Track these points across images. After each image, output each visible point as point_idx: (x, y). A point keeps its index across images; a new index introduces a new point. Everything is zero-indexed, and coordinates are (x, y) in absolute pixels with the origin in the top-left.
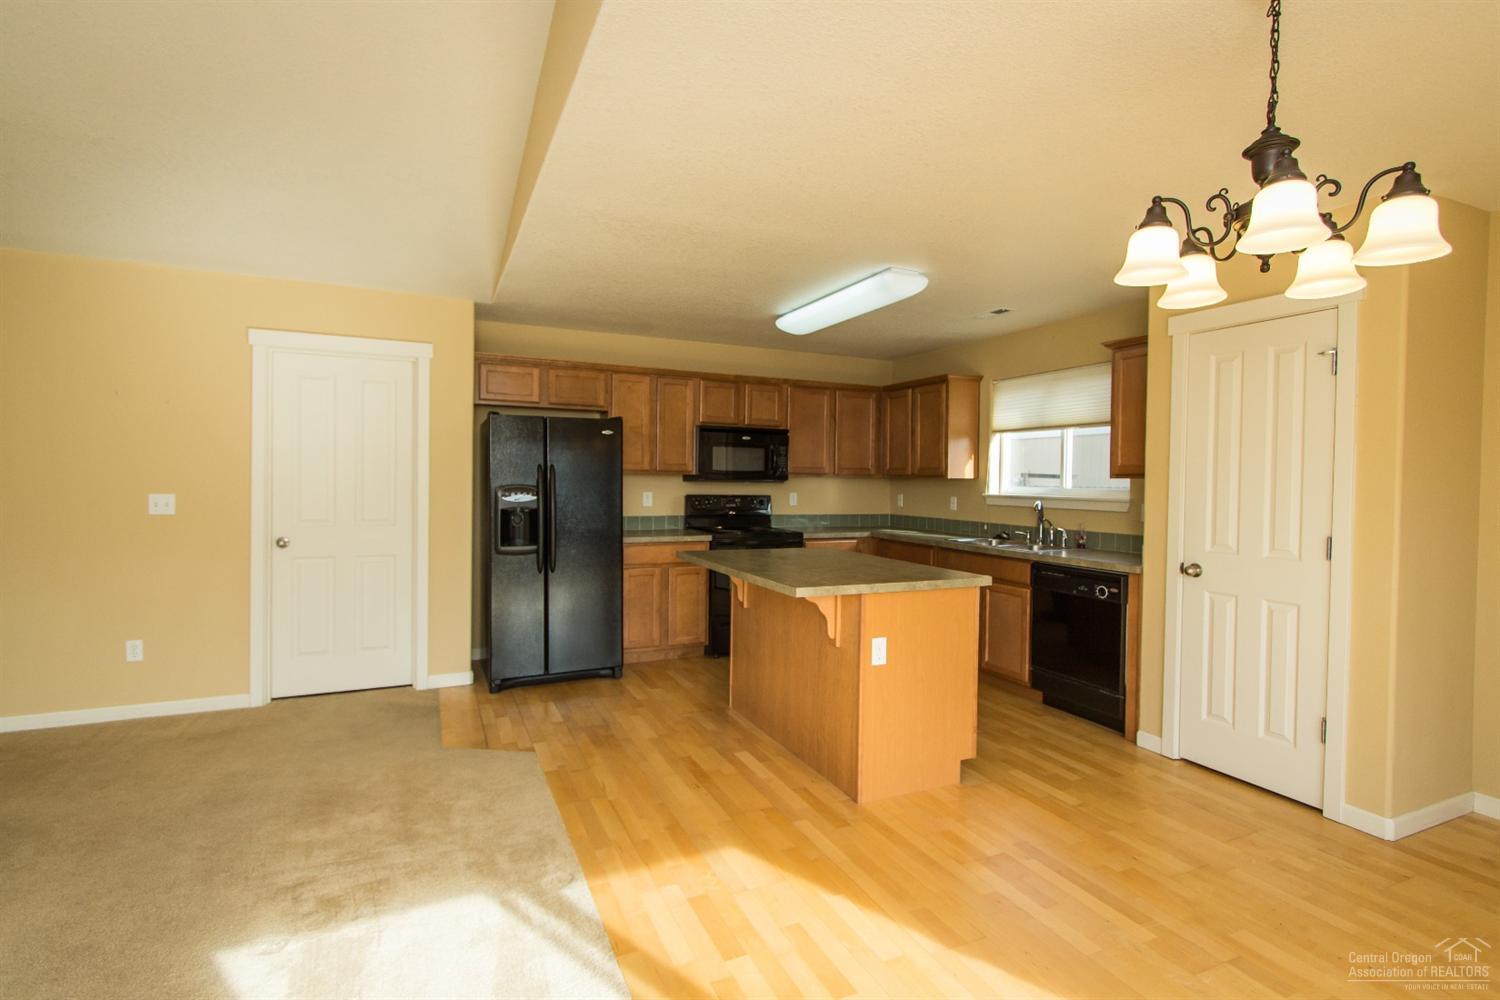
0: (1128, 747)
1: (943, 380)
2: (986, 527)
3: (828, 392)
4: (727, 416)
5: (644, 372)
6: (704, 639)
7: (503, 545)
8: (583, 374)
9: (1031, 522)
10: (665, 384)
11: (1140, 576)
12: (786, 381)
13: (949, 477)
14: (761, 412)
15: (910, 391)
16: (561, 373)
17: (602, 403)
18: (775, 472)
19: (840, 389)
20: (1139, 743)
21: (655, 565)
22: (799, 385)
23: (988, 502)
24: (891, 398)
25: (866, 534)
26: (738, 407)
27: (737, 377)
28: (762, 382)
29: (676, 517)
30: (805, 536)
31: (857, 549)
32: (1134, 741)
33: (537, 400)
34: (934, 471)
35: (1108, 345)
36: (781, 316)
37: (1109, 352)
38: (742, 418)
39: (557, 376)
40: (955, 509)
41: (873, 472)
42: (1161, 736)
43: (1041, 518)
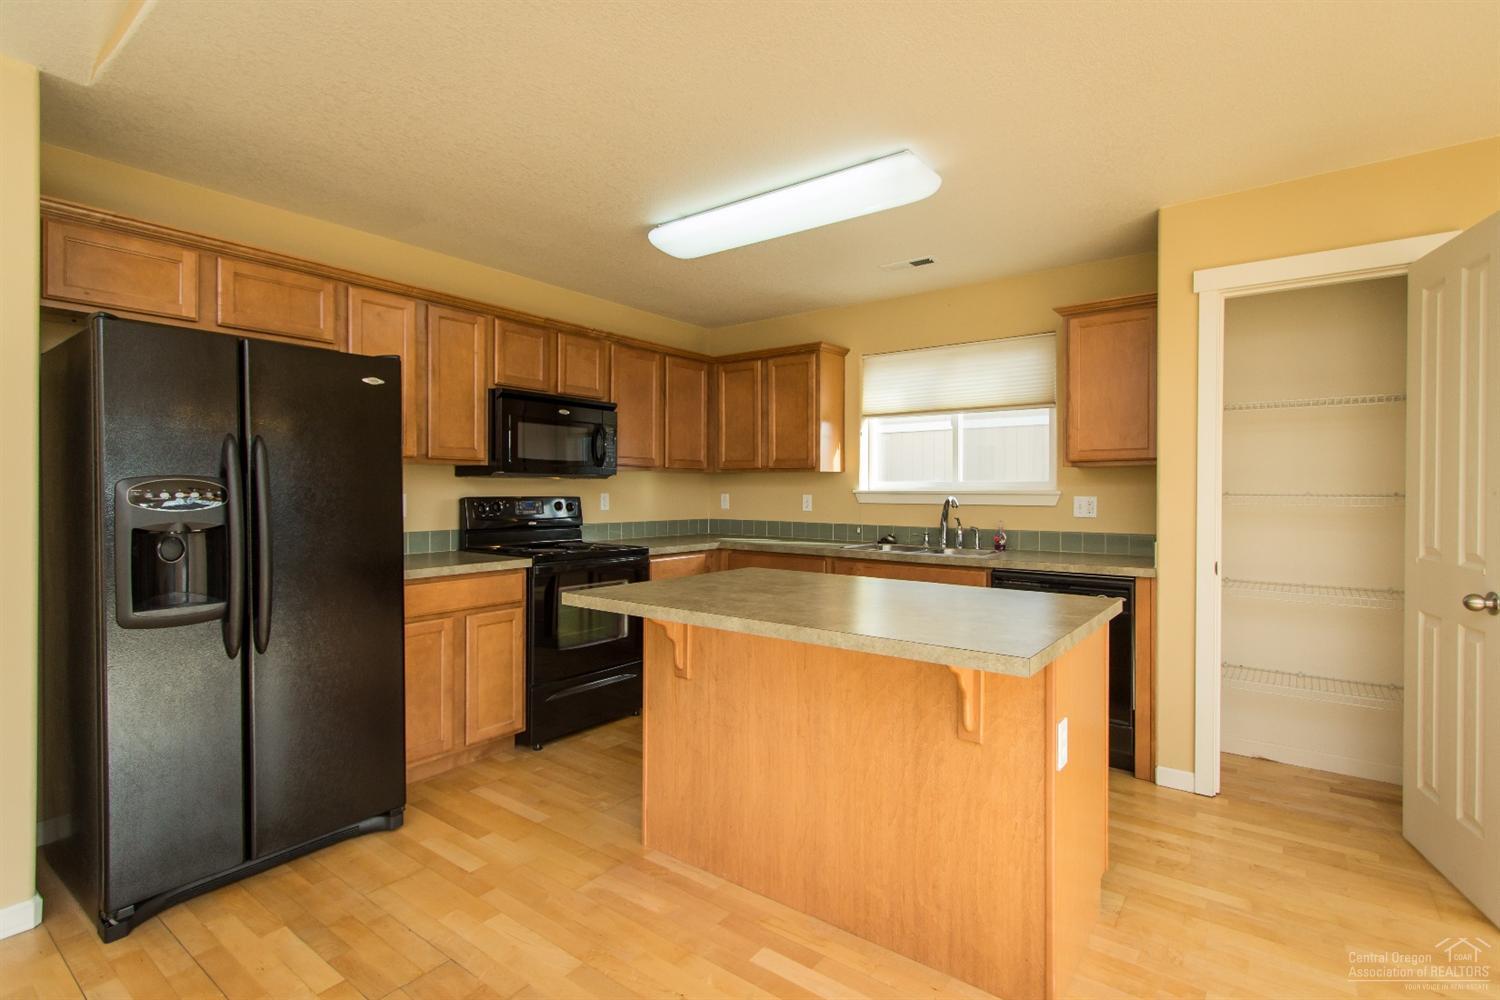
0: (1139, 786)
1: (812, 349)
2: (859, 531)
3: (657, 357)
4: (532, 376)
5: (406, 292)
6: (520, 725)
7: (135, 609)
8: (290, 277)
9: (934, 522)
10: (441, 318)
11: (1152, 581)
12: (609, 336)
13: (821, 470)
14: (580, 376)
15: (759, 363)
16: (245, 268)
17: (329, 336)
18: (598, 464)
19: (671, 355)
20: (1160, 780)
21: (441, 615)
22: (625, 343)
23: (862, 500)
24: (726, 373)
25: (715, 545)
26: (550, 366)
27: (547, 319)
28: (579, 333)
29: (446, 533)
30: (652, 551)
31: (706, 569)
32: (1152, 780)
33: (193, 315)
34: (800, 464)
35: (1060, 311)
36: (657, 226)
37: (1060, 319)
38: (553, 382)
39: (236, 274)
40: (810, 509)
41: (705, 465)
42: (1194, 771)
43: (945, 516)
